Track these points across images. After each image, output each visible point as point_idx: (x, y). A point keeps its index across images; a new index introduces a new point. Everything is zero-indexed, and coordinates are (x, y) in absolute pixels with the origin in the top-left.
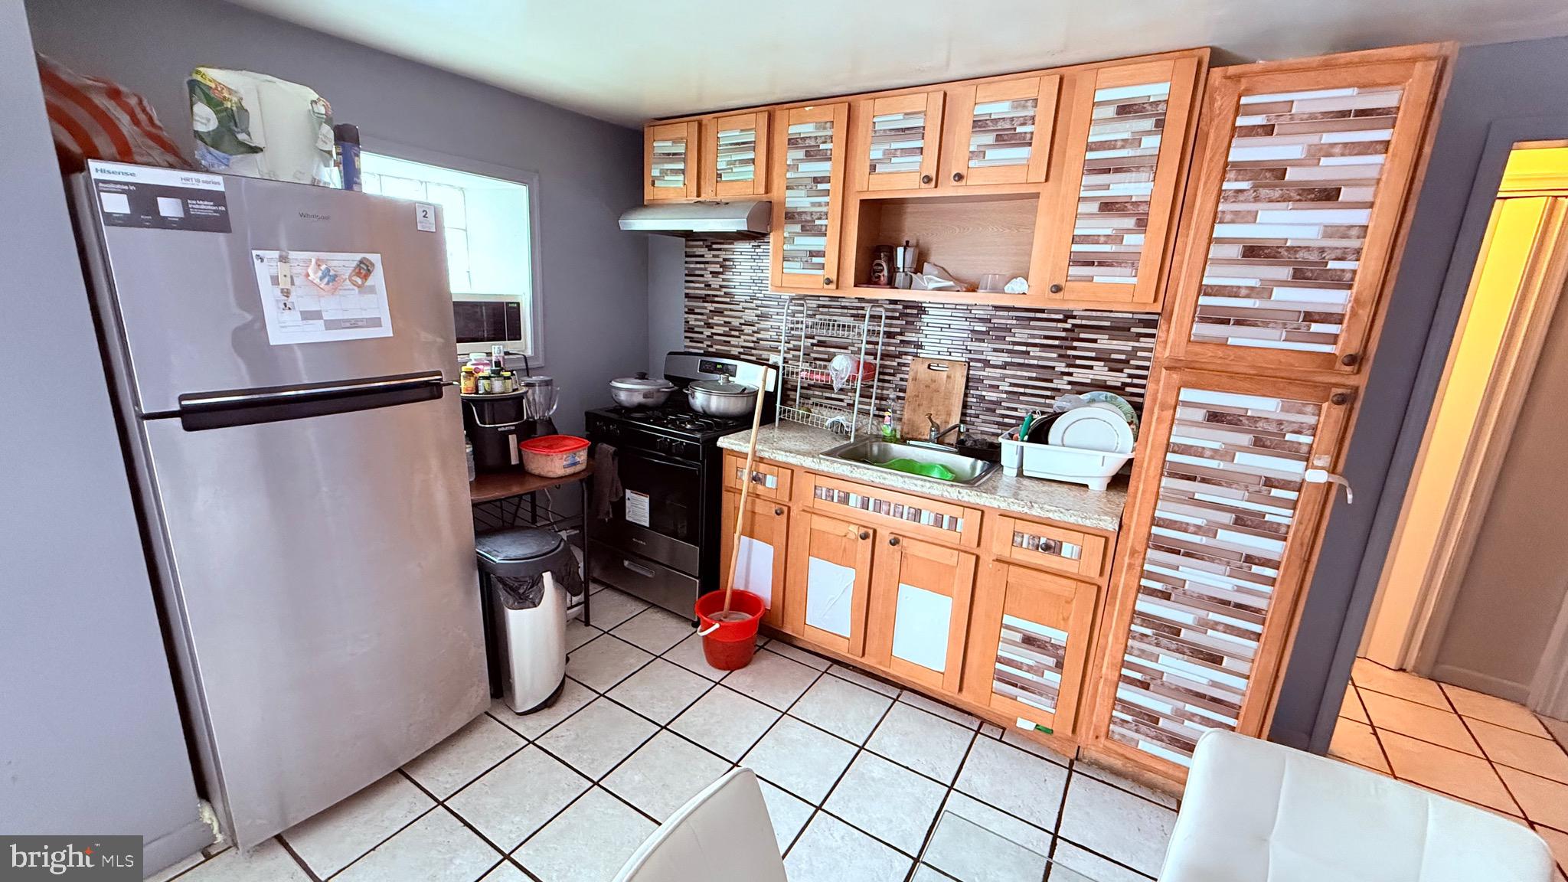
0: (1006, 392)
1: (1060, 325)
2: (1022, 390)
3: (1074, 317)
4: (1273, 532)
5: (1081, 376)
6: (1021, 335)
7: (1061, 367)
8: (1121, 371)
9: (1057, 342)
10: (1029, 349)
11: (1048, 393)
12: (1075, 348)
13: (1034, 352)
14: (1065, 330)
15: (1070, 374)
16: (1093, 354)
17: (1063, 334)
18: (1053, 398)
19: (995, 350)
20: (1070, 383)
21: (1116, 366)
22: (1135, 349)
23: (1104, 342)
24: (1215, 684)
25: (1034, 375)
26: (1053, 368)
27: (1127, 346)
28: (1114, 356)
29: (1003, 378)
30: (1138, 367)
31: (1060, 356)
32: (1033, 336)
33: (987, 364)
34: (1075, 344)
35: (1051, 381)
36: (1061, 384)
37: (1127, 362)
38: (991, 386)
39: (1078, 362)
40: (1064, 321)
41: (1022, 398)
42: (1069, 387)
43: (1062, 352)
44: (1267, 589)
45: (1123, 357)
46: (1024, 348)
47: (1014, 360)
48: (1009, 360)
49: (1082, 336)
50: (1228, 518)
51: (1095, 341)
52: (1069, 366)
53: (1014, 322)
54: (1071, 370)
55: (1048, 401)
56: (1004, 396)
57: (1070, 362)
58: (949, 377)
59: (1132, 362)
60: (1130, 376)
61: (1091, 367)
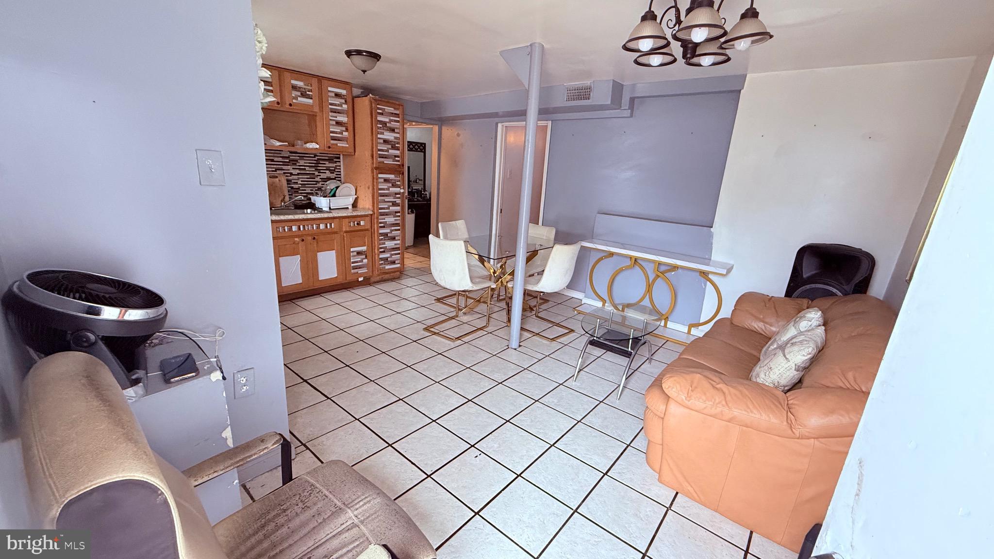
0: (300, 184)
1: (314, 159)
2: (306, 183)
3: (317, 156)
4: (398, 205)
5: (323, 176)
6: (302, 162)
7: (317, 173)
8: (334, 173)
9: (314, 165)
10: (305, 167)
11: (315, 183)
12: (320, 167)
13: (307, 168)
14: (315, 160)
15: (320, 176)
16: (325, 168)
17: (315, 162)
18: (316, 184)
19: (293, 169)
20: (320, 178)
21: (332, 172)
22: (336, 166)
23: (328, 164)
24: (395, 244)
25: (309, 177)
26: (314, 174)
27: (334, 165)
28: (331, 169)
29: (298, 179)
30: (338, 172)
31: (316, 169)
32: (305, 163)
33: (291, 174)
34: (320, 165)
35: (314, 178)
36: (318, 179)
37: (334, 170)
38: (294, 183)
39: (321, 171)
40: (314, 157)
41: (307, 186)
42: (320, 180)
43: (316, 168)
44: (399, 218)
45: (333, 169)
46: (303, 167)
47: (302, 172)
48: (299, 172)
49: (321, 162)
50: (391, 204)
51: (325, 164)
52: (319, 173)
53: (298, 158)
54: (320, 174)
55: (315, 186)
56: (300, 186)
57: (319, 171)
58: (279, 180)
59: (336, 170)
60: (336, 174)
61: (325, 173)
